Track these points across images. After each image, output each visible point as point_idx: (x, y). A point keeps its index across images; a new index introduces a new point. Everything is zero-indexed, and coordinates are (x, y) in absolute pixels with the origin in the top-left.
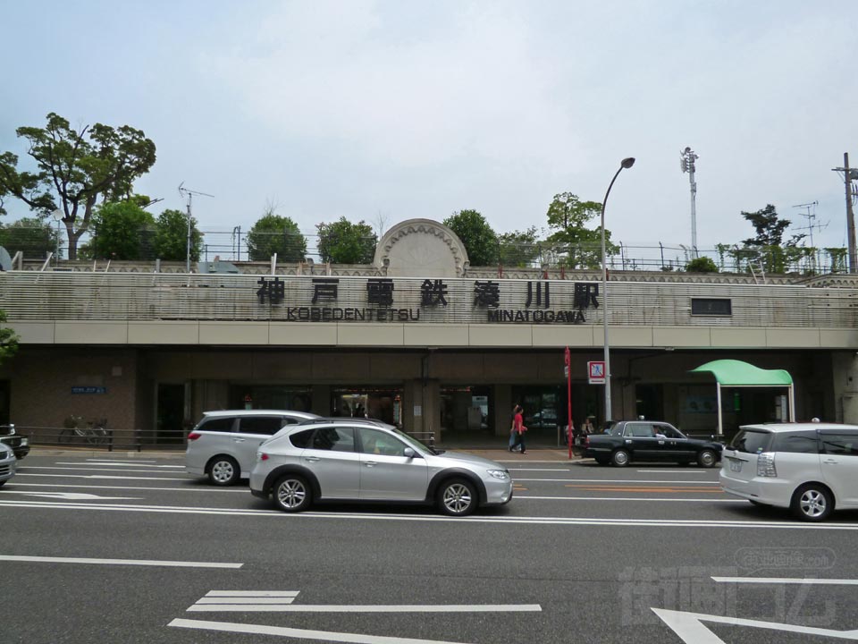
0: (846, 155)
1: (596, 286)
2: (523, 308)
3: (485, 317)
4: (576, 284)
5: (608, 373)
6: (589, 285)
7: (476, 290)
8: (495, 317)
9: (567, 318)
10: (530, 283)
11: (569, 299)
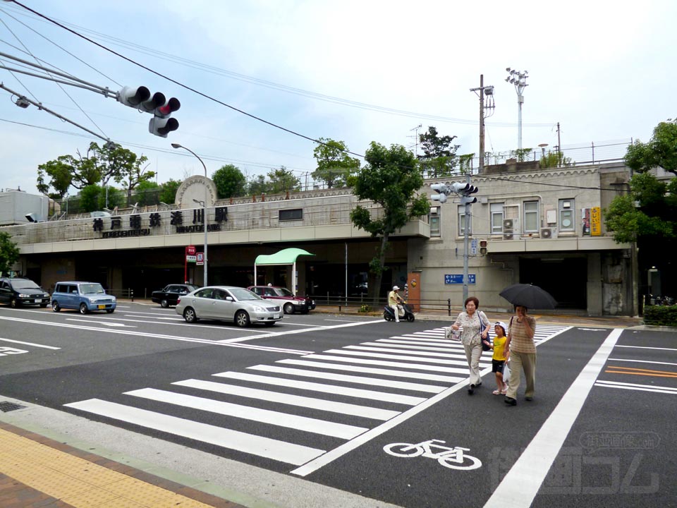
0: (482, 76)
1: (226, 208)
2: (193, 224)
3: (175, 230)
4: (216, 209)
5: (206, 259)
6: (222, 208)
7: (172, 217)
8: (181, 230)
9: (214, 228)
10: (195, 210)
11: (213, 217)
